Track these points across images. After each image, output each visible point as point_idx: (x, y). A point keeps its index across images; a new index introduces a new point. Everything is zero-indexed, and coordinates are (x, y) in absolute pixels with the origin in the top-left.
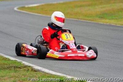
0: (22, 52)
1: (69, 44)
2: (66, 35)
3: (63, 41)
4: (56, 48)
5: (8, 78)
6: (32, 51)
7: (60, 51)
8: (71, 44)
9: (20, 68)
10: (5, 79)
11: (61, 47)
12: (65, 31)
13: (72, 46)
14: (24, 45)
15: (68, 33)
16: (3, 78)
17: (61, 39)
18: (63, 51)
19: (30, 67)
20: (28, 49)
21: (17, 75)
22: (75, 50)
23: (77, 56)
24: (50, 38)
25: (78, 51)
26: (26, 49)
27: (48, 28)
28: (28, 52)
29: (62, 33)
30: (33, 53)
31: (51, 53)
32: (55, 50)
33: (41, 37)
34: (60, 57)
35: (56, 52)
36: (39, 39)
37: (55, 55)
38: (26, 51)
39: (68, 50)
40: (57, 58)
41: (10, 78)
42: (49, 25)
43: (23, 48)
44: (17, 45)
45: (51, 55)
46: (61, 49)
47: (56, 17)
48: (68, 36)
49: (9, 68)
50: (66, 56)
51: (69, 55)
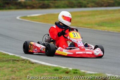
0: (30, 50)
1: (77, 42)
2: (74, 34)
3: (71, 39)
4: (64, 46)
5: (6, 68)
6: (41, 49)
7: (68, 48)
8: (79, 42)
9: (18, 61)
10: (3, 69)
11: (69, 45)
12: (73, 30)
13: (80, 44)
14: (32, 43)
15: (75, 32)
16: (2, 68)
17: (68, 38)
18: (71, 49)
19: (27, 60)
20: (36, 47)
21: (15, 66)
22: (83, 48)
23: (85, 54)
24: (57, 36)
25: (86, 49)
26: (34, 47)
27: (55, 27)
28: (36, 49)
29: (70, 31)
30: (41, 50)
31: (59, 50)
32: (63, 48)
33: (48, 36)
34: (68, 55)
35: (64, 50)
36: (46, 38)
37: (63, 53)
38: (34, 48)
39: (76, 48)
40: (66, 55)
41: (8, 68)
42: (56, 24)
43: (31, 45)
44: (24, 43)
45: (60, 53)
46: (69, 47)
47: (63, 16)
48: (76, 34)
49: (8, 61)
50: (75, 54)
51: (77, 53)
